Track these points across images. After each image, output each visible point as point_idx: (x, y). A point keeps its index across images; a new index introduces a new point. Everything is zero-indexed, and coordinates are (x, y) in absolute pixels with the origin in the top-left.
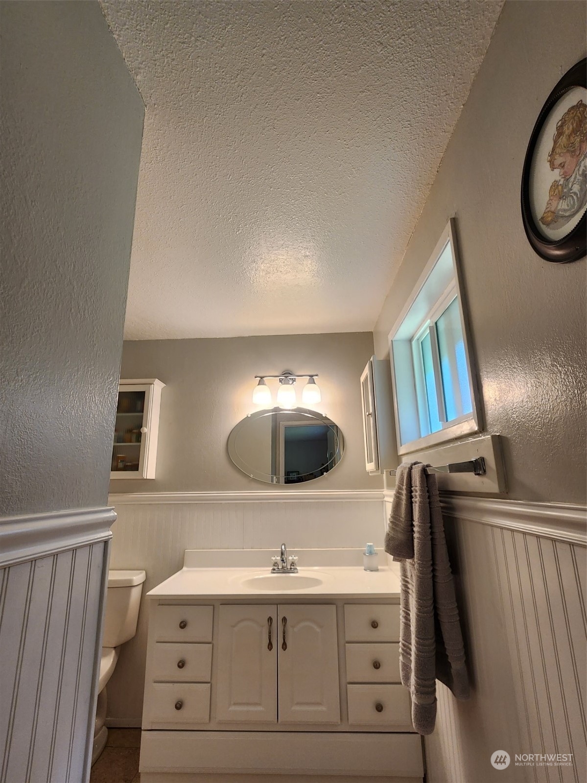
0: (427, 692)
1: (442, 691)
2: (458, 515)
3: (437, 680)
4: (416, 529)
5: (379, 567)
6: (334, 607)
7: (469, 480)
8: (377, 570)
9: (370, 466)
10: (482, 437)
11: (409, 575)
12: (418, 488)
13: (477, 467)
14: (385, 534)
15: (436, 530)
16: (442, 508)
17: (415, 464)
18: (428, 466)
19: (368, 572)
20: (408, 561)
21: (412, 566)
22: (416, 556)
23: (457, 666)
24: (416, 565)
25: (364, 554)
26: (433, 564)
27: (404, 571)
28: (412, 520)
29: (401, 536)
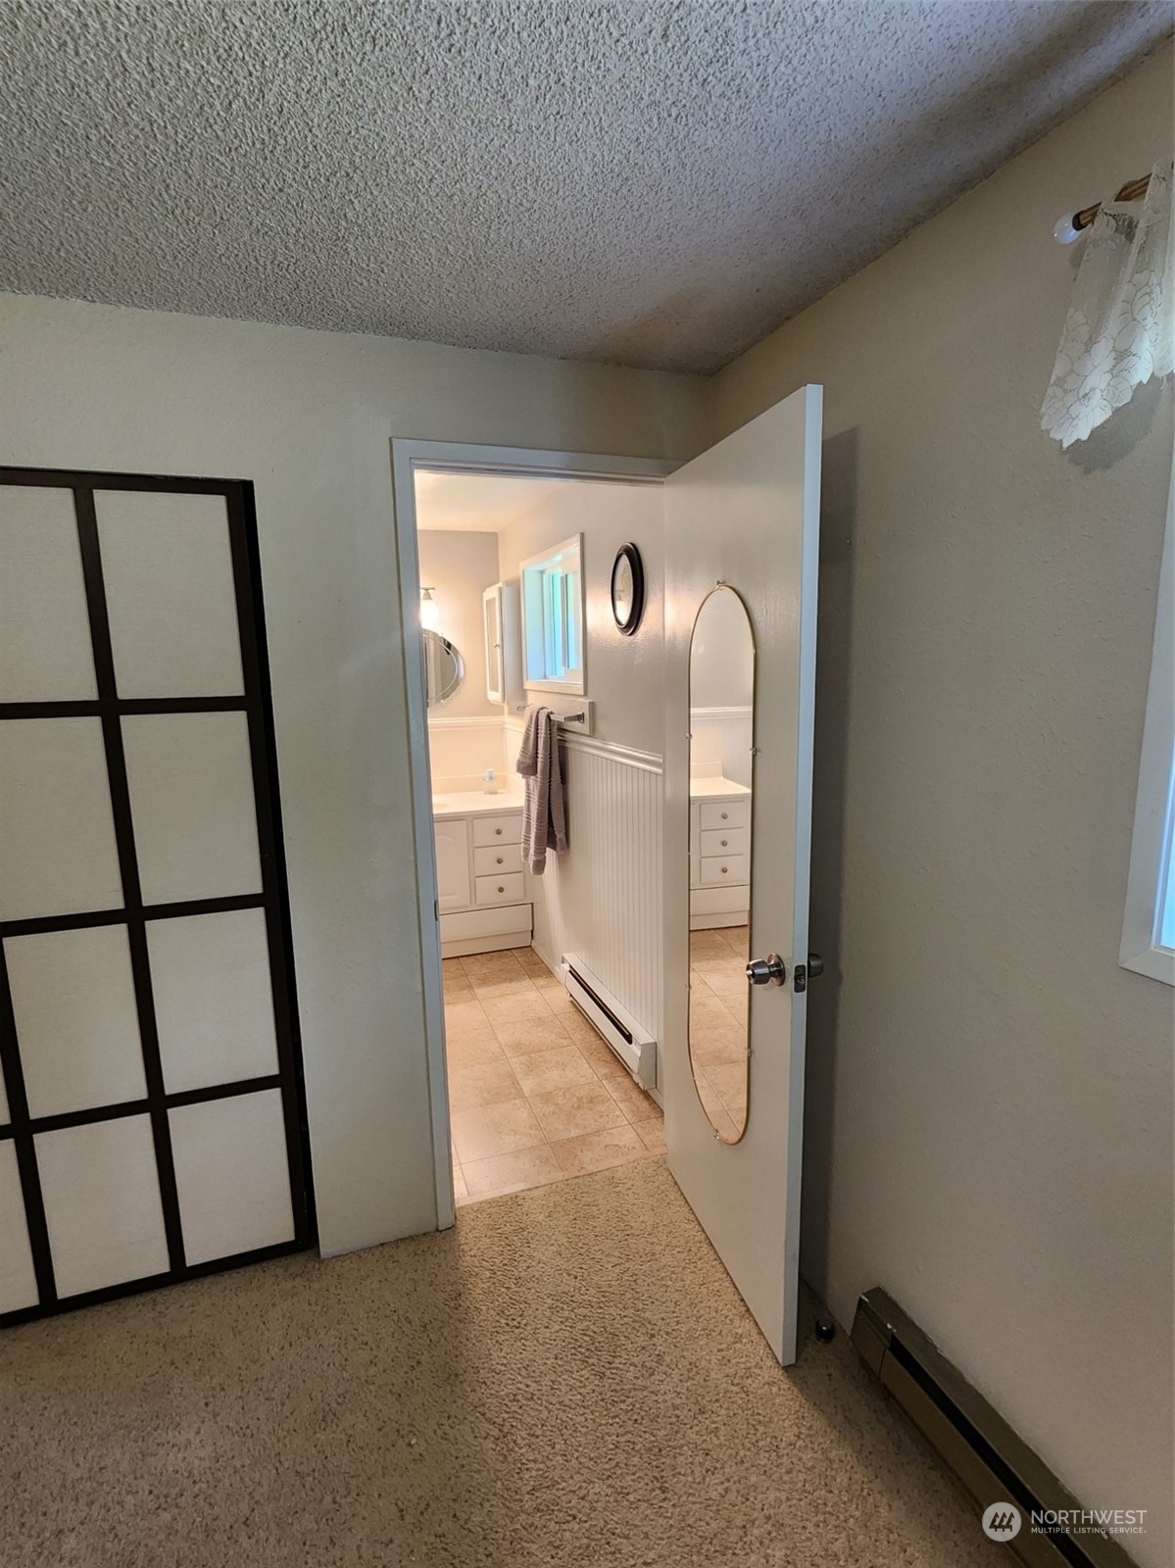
0: (540, 852)
1: (550, 853)
2: (568, 745)
3: (548, 849)
4: (540, 756)
5: (499, 791)
6: (465, 822)
7: (576, 725)
8: (496, 793)
9: (495, 696)
10: (582, 700)
11: (531, 788)
12: (543, 728)
13: (580, 718)
14: (516, 761)
15: (553, 760)
16: (559, 740)
17: (542, 709)
18: (552, 713)
19: (488, 795)
20: (532, 777)
21: (535, 782)
22: (538, 775)
23: (560, 835)
24: (539, 783)
25: (484, 780)
26: (550, 778)
27: (528, 785)
28: (537, 749)
29: (529, 761)
